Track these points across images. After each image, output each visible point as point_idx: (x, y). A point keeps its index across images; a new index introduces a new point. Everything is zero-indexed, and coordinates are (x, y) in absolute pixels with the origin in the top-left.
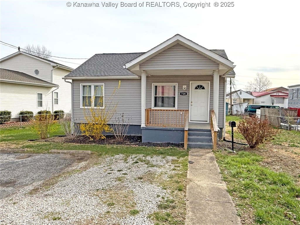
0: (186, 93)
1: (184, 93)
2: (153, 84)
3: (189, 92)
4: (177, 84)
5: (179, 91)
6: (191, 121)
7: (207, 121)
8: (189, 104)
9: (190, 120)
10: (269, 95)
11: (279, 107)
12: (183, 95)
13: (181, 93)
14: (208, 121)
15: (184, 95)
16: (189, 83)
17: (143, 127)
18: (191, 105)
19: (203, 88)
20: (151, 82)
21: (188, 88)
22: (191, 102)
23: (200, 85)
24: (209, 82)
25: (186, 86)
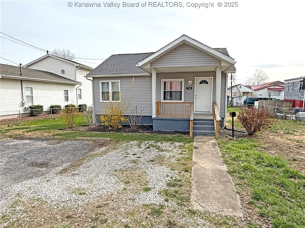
0: (192, 88)
1: (190, 87)
2: (162, 80)
3: (194, 87)
4: (184, 79)
5: (185, 86)
7: (210, 112)
8: (194, 97)
9: (195, 111)
10: (267, 89)
11: (275, 99)
12: (188, 89)
14: (211, 112)
16: (194, 78)
17: (154, 118)
18: (196, 98)
19: (207, 83)
20: (160, 79)
21: (193, 83)
22: (196, 96)
23: (204, 80)
24: (212, 77)
25: (191, 81)
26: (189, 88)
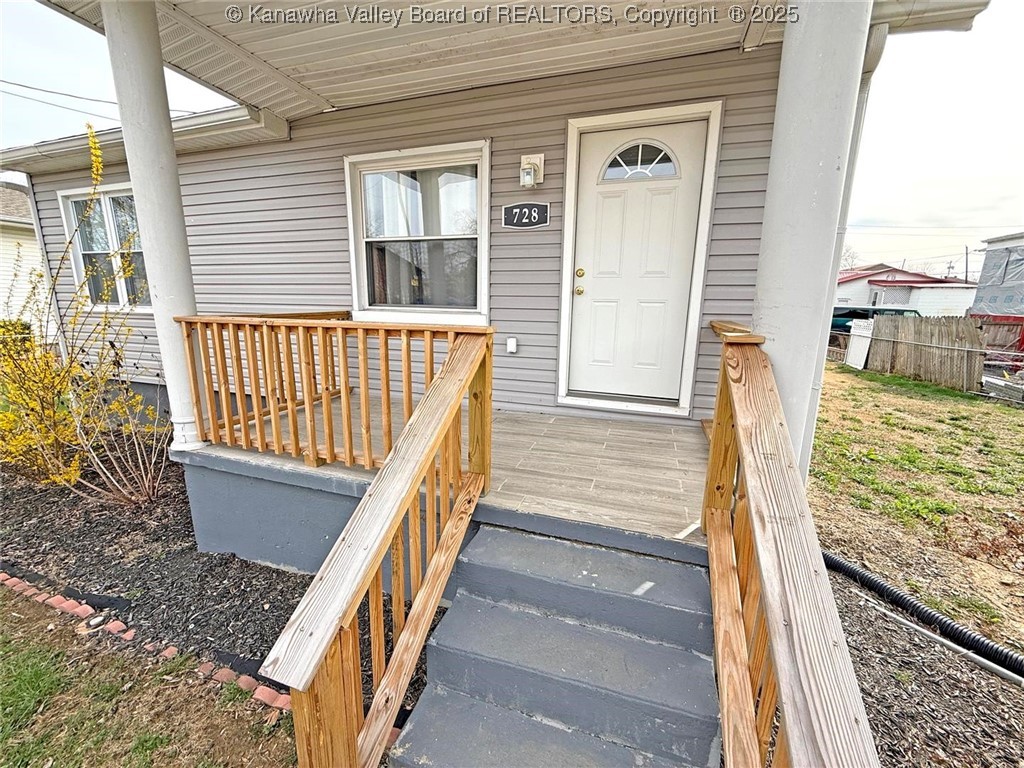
0: (543, 210)
1: (530, 207)
2: (347, 161)
3: (562, 203)
4: (485, 145)
5: (497, 201)
6: (570, 393)
7: (675, 403)
8: (559, 284)
9: (563, 390)
10: (866, 281)
11: (916, 312)
12: (520, 224)
13: (509, 211)
14: (685, 402)
15: (531, 224)
16: (565, 131)
17: (181, 453)
18: (576, 292)
19: (666, 159)
20: (339, 152)
21: (555, 171)
22: (577, 273)
23: (641, 142)
24: (715, 108)
25: (538, 159)
26: (522, 215)
